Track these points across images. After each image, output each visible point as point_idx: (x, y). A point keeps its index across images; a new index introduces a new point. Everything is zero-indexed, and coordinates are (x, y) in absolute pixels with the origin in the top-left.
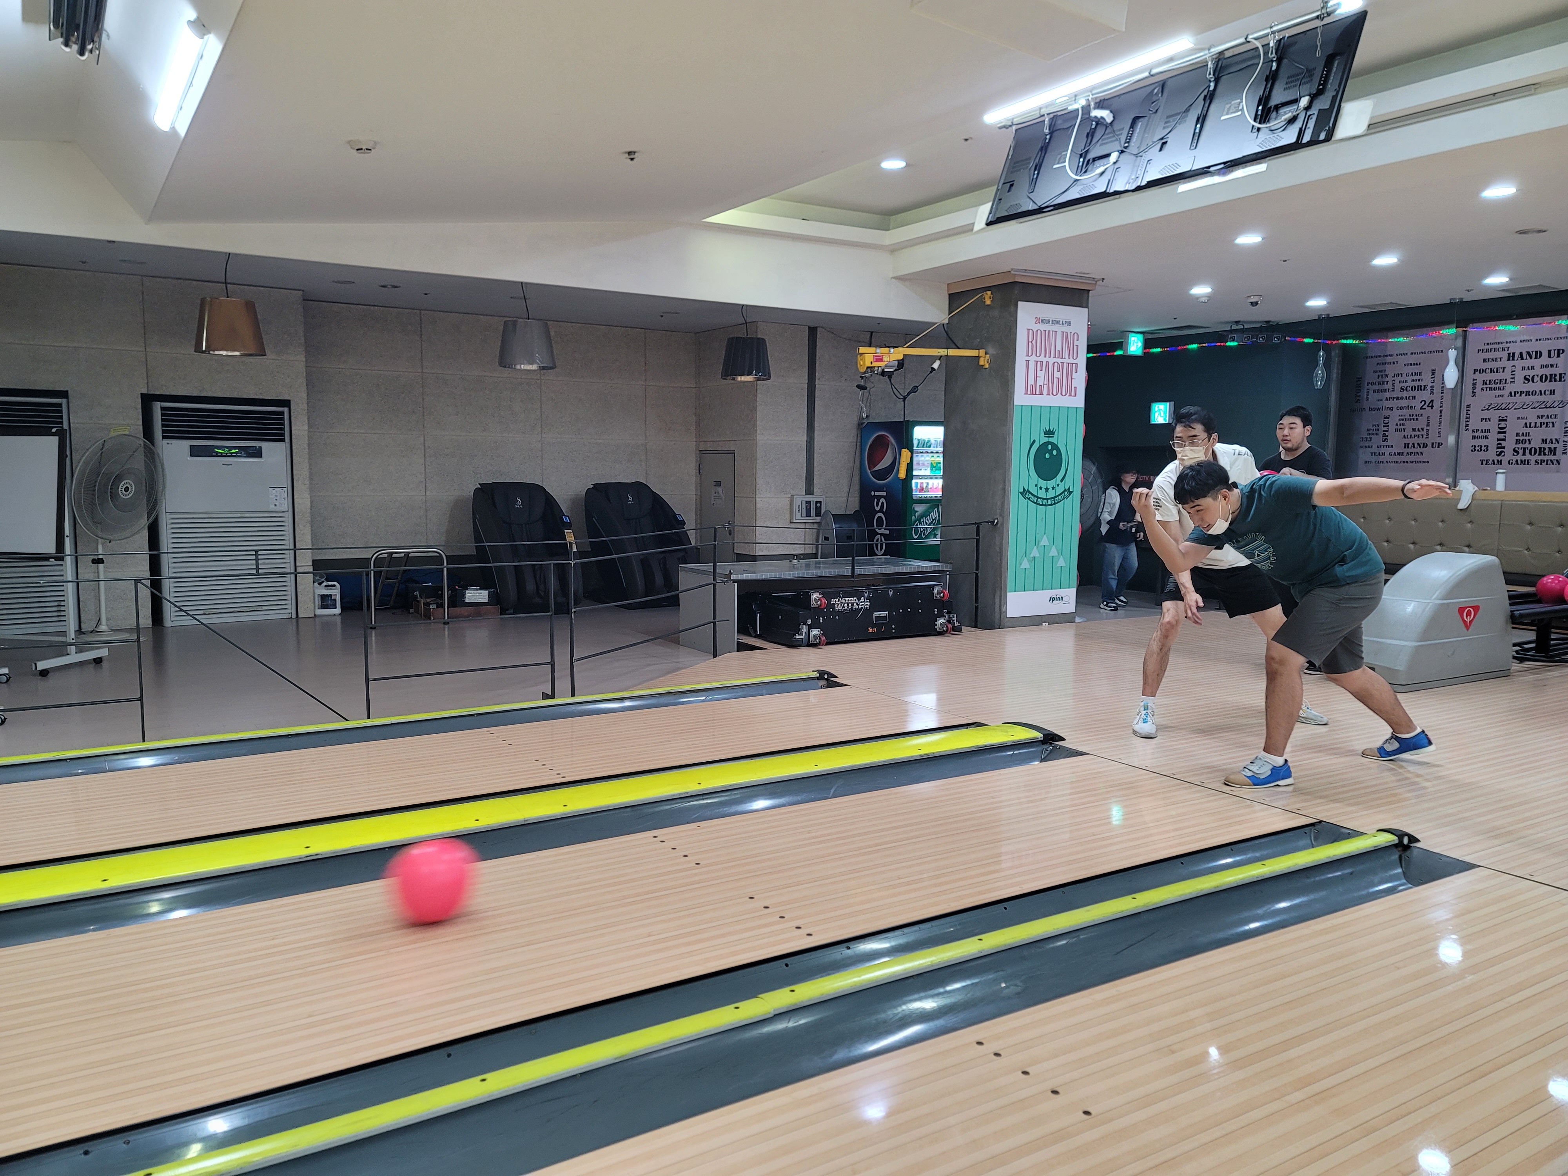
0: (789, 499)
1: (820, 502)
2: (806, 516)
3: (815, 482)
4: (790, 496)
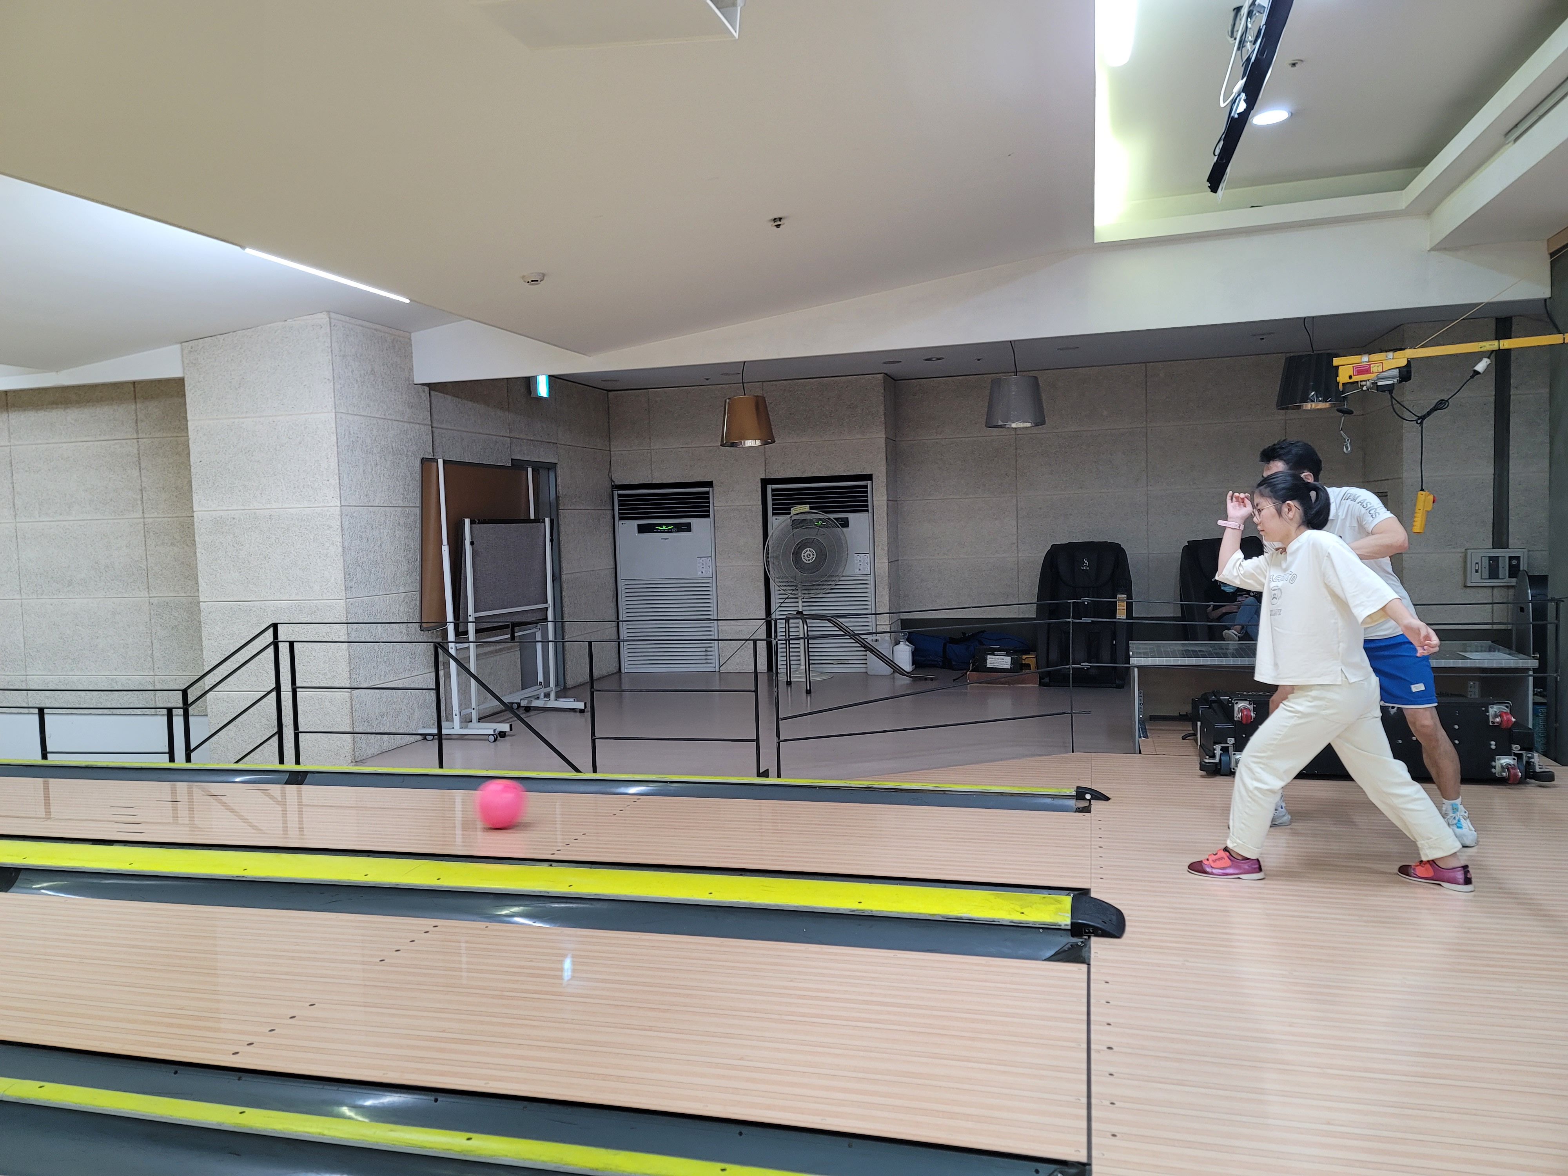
0: (1460, 555)
1: (1518, 558)
2: (1490, 578)
3: (1510, 530)
4: (1463, 550)
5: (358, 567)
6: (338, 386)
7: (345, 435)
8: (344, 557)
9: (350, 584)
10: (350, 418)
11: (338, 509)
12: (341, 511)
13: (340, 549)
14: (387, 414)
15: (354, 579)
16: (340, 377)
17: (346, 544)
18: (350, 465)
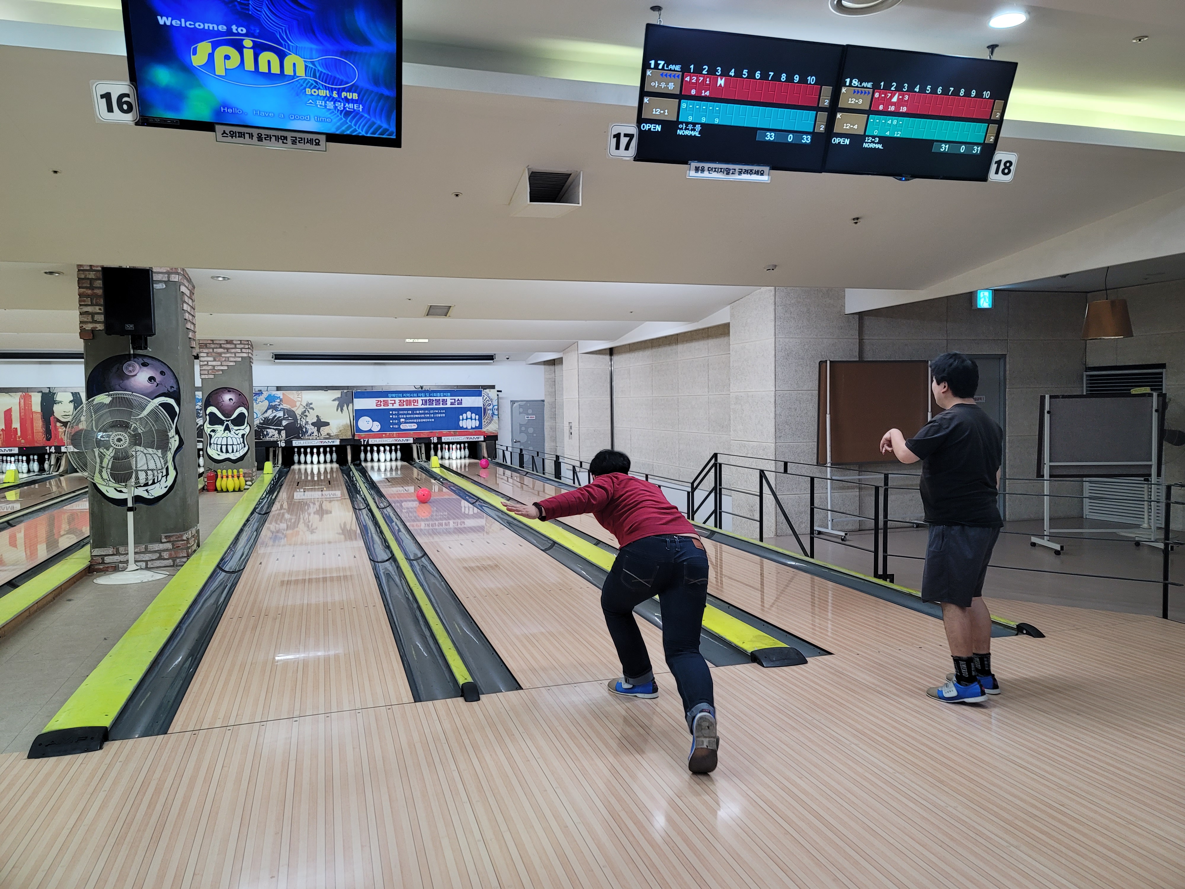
5: (786, 426)
6: (778, 323)
7: (782, 349)
8: (775, 418)
9: (780, 435)
10: (787, 340)
11: (774, 392)
12: (775, 393)
13: (774, 415)
14: (819, 335)
15: (783, 432)
16: (780, 318)
17: (778, 412)
18: (785, 368)
